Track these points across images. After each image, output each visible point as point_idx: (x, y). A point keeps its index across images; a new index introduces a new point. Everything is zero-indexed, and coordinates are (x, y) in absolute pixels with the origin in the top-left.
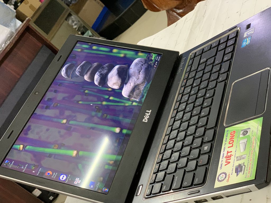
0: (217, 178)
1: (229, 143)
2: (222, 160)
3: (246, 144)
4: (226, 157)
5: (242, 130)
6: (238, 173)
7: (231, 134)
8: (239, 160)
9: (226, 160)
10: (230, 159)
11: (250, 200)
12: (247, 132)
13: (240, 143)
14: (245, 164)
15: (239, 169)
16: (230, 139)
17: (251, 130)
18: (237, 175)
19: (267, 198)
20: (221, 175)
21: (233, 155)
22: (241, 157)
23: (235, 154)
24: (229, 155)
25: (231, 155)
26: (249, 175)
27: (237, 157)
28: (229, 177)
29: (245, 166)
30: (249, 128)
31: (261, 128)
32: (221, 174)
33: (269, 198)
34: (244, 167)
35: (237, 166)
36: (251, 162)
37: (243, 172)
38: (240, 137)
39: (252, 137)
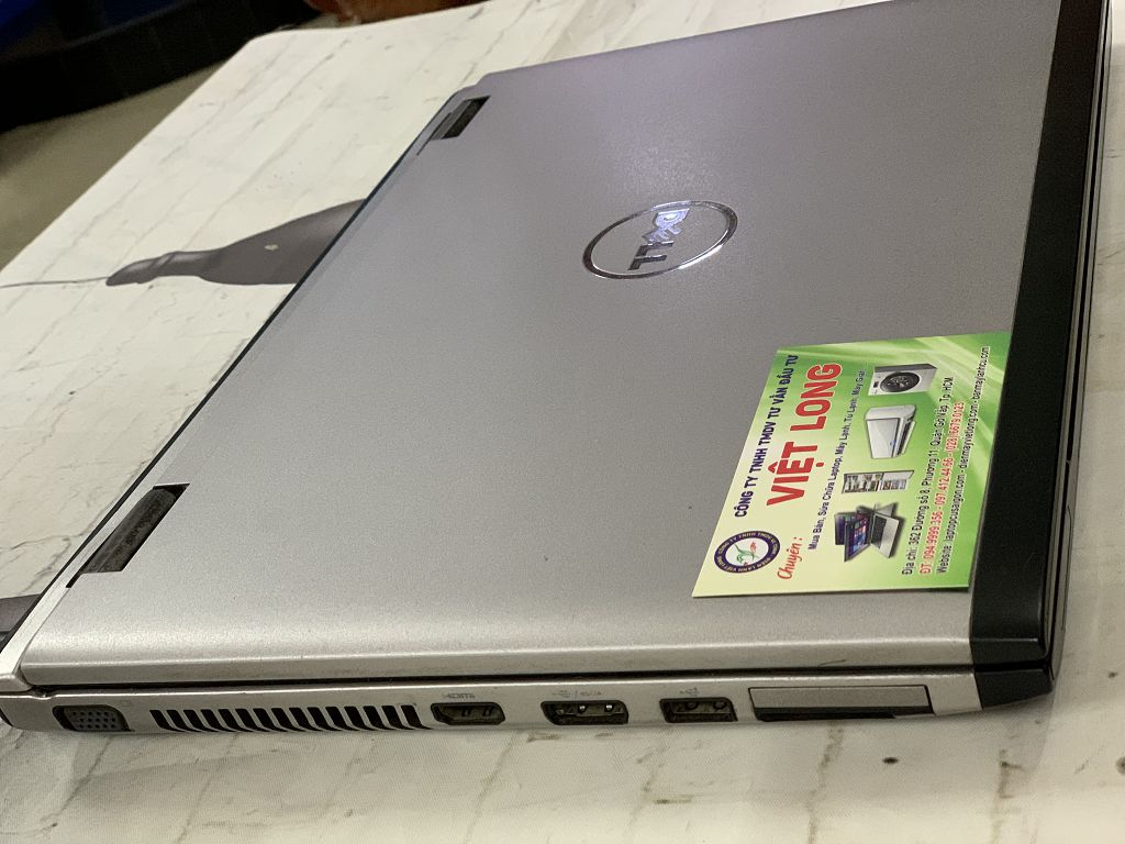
0: (717, 555)
1: (800, 411)
2: (751, 479)
3: (907, 427)
4: (776, 468)
5: (879, 369)
6: (855, 548)
7: (811, 375)
8: (864, 489)
9: (777, 480)
10: (805, 479)
11: (890, 761)
12: (917, 379)
13: (869, 416)
14: (899, 513)
15: (857, 531)
16: (803, 396)
17: (940, 376)
18: (850, 555)
19: (1005, 765)
20: (744, 544)
21: (820, 465)
22: (874, 479)
23: (838, 461)
24: (796, 463)
25: (809, 462)
26: (934, 563)
27: (846, 476)
28: (794, 556)
29: (902, 521)
30: (927, 366)
31: (1002, 373)
32: (738, 538)
33: (1016, 767)
34: (892, 524)
35: (852, 514)
36: (940, 508)
37: (886, 545)
38: (870, 394)
39: (943, 403)
